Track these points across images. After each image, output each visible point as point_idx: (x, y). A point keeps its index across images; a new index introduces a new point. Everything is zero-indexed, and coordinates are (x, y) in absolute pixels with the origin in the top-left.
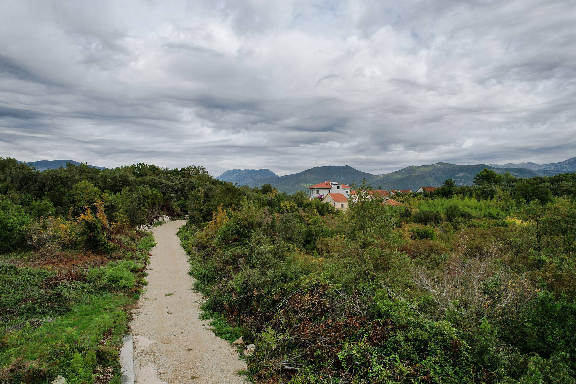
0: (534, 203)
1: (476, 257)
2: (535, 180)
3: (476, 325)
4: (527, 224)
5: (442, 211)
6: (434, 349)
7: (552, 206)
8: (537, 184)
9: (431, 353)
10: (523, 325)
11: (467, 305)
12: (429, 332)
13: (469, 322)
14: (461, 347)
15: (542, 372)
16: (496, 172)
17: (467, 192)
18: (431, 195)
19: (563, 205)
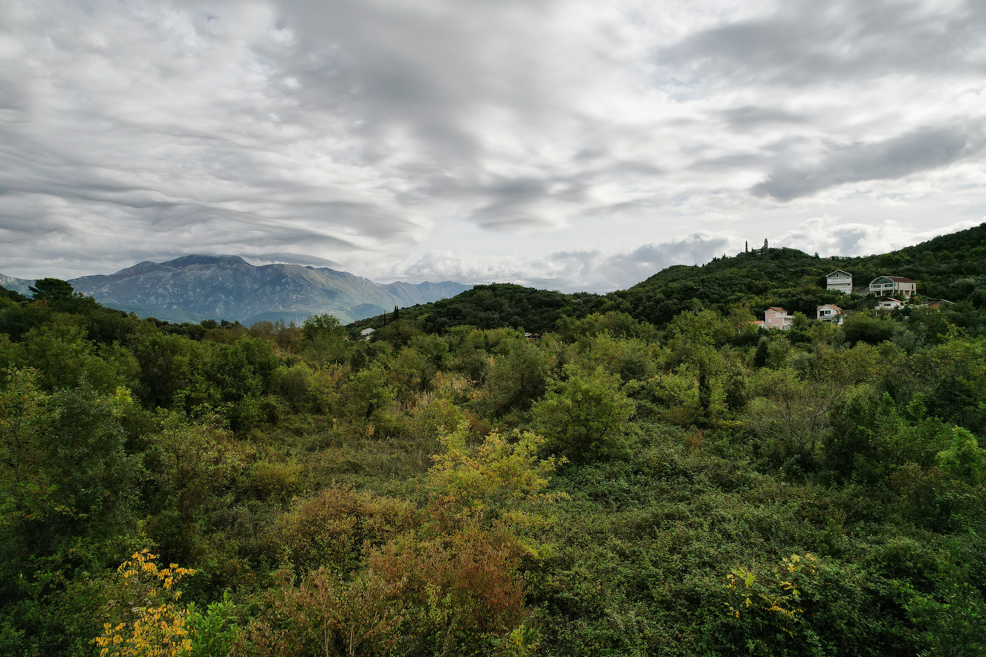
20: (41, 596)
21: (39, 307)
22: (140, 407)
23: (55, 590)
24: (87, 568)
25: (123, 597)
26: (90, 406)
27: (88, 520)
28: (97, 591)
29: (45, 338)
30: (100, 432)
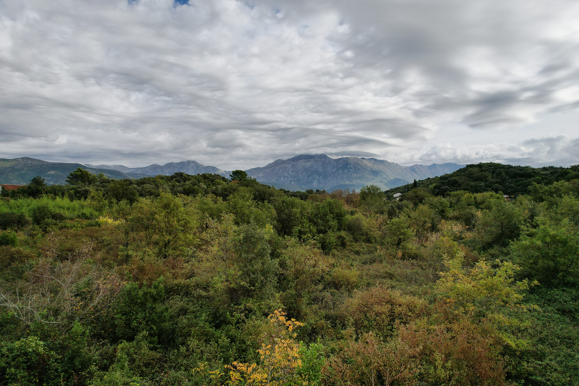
0: (123, 203)
1: (68, 260)
2: (125, 181)
3: (67, 331)
4: (117, 223)
5: (27, 212)
6: (14, 375)
7: (138, 205)
8: (126, 185)
9: (10, 381)
10: (113, 317)
11: (56, 313)
12: (7, 356)
13: (59, 330)
14: (49, 360)
16: (90, 172)
17: (59, 191)
18: (12, 194)
19: (146, 204)
20: (236, 324)
21: (234, 184)
22: (277, 235)
23: (242, 322)
24: (255, 314)
25: (270, 332)
26: (255, 233)
27: (254, 291)
28: (258, 327)
29: (236, 199)
30: (259, 247)
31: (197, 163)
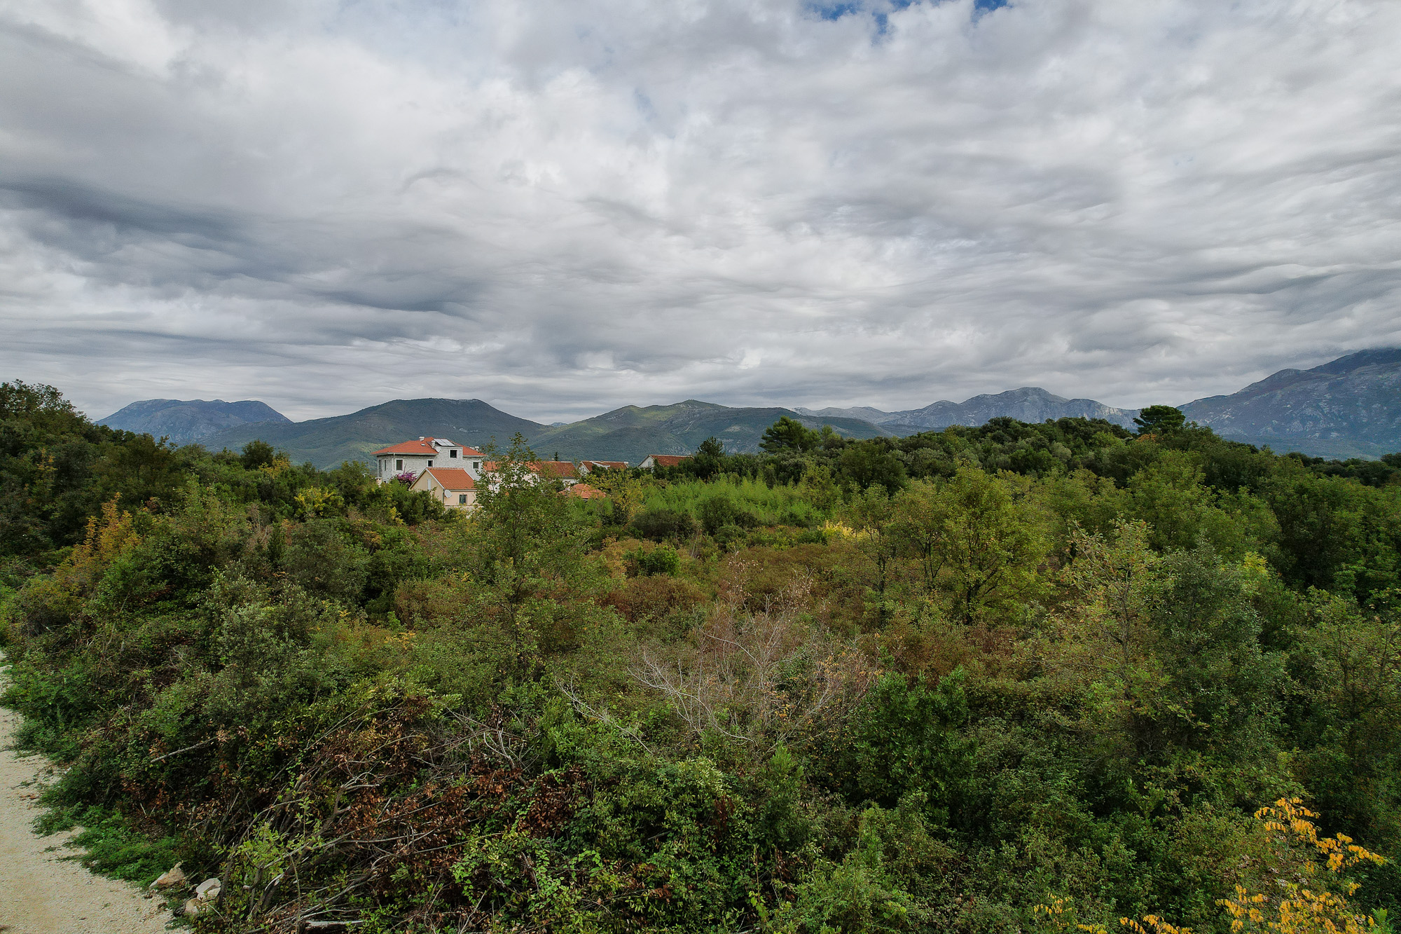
0: (874, 490)
1: (764, 610)
2: (876, 443)
3: (764, 759)
4: (861, 536)
5: (694, 510)
6: (677, 825)
7: (906, 497)
8: (880, 452)
9: (671, 835)
10: (851, 747)
11: (744, 717)
12: (666, 787)
13: (750, 755)
14: (733, 812)
15: (882, 837)
16: (805, 425)
17: (747, 467)
18: (670, 474)
19: (924, 495)
20: (1153, 815)
21: (1147, 443)
22: (1281, 585)
23: (1170, 813)
24: (1209, 797)
25: (1259, 856)
26: (1212, 576)
27: (1208, 733)
28: (1222, 836)
29: (1154, 483)
30: (1224, 613)
31: (1045, 392)
